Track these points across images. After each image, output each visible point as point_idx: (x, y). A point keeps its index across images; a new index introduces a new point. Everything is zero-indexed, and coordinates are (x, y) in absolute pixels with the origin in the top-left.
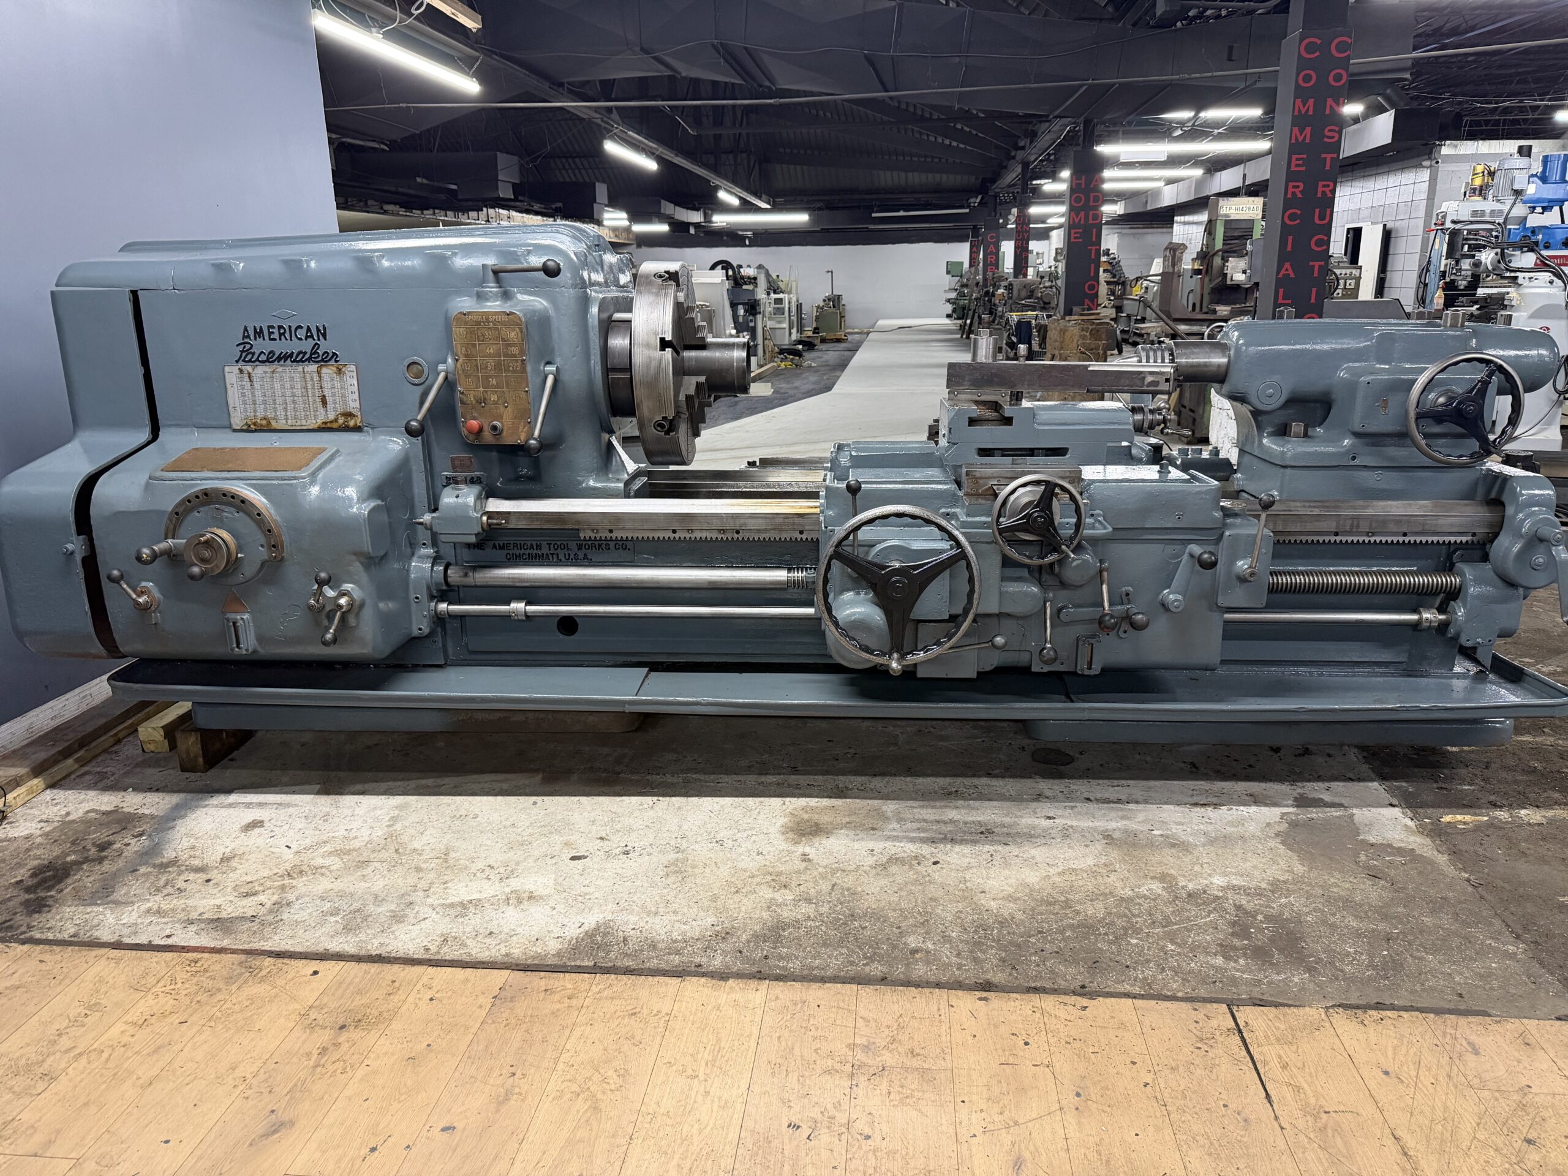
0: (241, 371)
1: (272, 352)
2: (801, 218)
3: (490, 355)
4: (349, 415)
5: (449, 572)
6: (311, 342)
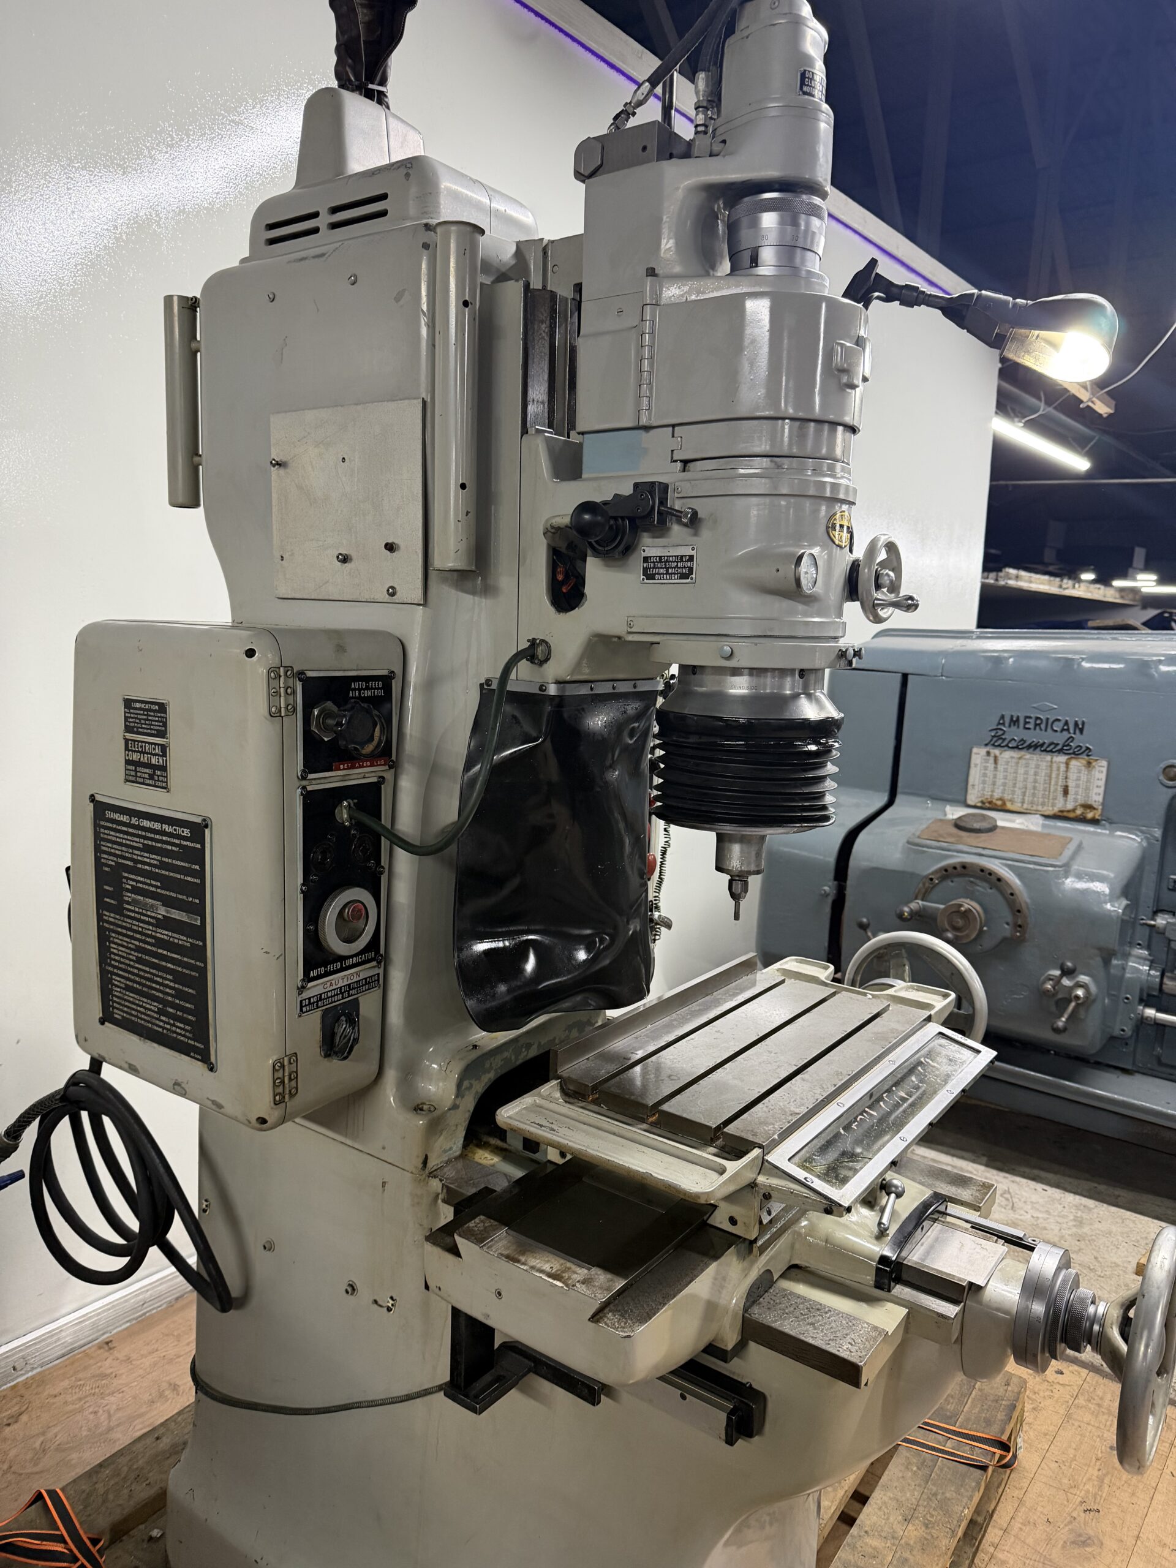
0: (988, 753)
4: (1090, 807)
5: (1166, 978)
6: (1066, 735)
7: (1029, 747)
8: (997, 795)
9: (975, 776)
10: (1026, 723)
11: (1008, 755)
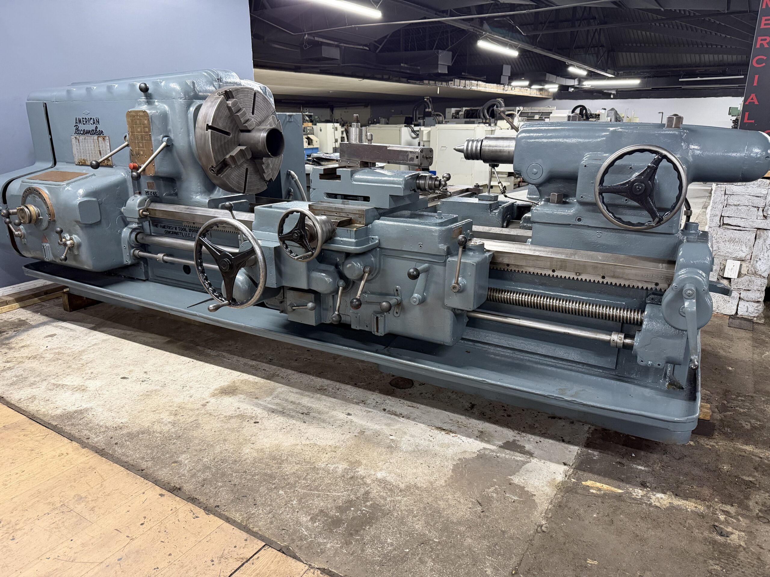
0: (76, 138)
1: (84, 130)
2: (635, 82)
3: (139, 132)
4: (108, 160)
5: (138, 236)
6: (95, 125)
7: (86, 133)
8: (83, 158)
9: (75, 151)
10: (83, 121)
11: (82, 138)
